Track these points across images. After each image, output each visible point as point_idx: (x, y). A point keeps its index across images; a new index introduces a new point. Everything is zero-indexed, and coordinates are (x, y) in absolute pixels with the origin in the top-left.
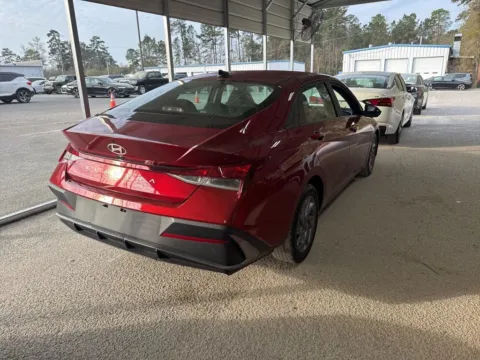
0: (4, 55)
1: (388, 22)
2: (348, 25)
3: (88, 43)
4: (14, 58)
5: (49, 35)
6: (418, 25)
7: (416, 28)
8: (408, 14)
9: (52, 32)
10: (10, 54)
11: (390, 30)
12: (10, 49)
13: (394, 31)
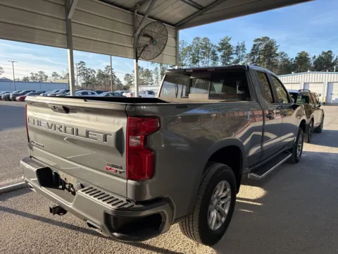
0: (53, 76)
1: (311, 56)
2: (279, 59)
3: (103, 69)
4: (59, 78)
5: (79, 64)
6: (334, 59)
7: (332, 61)
8: (326, 51)
9: (82, 62)
10: (57, 75)
11: (312, 62)
12: (57, 72)
13: (314, 63)
